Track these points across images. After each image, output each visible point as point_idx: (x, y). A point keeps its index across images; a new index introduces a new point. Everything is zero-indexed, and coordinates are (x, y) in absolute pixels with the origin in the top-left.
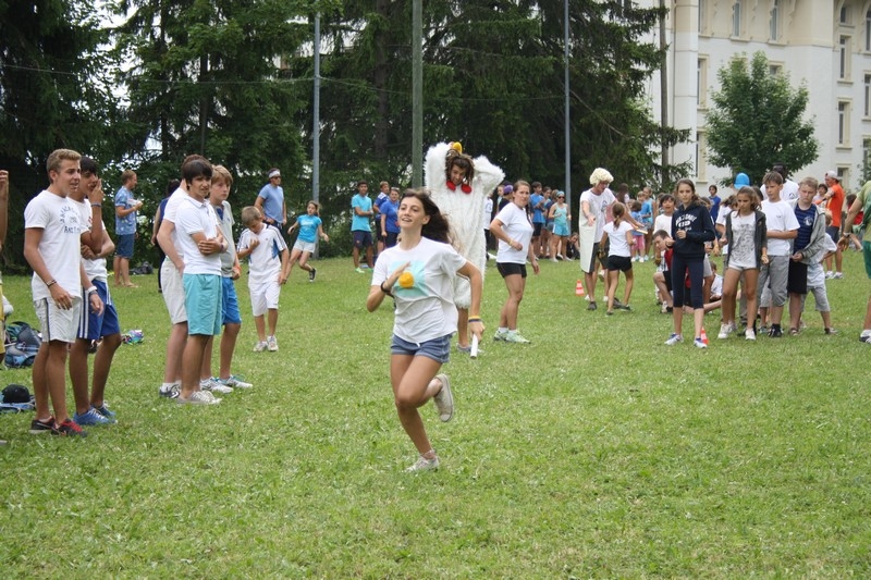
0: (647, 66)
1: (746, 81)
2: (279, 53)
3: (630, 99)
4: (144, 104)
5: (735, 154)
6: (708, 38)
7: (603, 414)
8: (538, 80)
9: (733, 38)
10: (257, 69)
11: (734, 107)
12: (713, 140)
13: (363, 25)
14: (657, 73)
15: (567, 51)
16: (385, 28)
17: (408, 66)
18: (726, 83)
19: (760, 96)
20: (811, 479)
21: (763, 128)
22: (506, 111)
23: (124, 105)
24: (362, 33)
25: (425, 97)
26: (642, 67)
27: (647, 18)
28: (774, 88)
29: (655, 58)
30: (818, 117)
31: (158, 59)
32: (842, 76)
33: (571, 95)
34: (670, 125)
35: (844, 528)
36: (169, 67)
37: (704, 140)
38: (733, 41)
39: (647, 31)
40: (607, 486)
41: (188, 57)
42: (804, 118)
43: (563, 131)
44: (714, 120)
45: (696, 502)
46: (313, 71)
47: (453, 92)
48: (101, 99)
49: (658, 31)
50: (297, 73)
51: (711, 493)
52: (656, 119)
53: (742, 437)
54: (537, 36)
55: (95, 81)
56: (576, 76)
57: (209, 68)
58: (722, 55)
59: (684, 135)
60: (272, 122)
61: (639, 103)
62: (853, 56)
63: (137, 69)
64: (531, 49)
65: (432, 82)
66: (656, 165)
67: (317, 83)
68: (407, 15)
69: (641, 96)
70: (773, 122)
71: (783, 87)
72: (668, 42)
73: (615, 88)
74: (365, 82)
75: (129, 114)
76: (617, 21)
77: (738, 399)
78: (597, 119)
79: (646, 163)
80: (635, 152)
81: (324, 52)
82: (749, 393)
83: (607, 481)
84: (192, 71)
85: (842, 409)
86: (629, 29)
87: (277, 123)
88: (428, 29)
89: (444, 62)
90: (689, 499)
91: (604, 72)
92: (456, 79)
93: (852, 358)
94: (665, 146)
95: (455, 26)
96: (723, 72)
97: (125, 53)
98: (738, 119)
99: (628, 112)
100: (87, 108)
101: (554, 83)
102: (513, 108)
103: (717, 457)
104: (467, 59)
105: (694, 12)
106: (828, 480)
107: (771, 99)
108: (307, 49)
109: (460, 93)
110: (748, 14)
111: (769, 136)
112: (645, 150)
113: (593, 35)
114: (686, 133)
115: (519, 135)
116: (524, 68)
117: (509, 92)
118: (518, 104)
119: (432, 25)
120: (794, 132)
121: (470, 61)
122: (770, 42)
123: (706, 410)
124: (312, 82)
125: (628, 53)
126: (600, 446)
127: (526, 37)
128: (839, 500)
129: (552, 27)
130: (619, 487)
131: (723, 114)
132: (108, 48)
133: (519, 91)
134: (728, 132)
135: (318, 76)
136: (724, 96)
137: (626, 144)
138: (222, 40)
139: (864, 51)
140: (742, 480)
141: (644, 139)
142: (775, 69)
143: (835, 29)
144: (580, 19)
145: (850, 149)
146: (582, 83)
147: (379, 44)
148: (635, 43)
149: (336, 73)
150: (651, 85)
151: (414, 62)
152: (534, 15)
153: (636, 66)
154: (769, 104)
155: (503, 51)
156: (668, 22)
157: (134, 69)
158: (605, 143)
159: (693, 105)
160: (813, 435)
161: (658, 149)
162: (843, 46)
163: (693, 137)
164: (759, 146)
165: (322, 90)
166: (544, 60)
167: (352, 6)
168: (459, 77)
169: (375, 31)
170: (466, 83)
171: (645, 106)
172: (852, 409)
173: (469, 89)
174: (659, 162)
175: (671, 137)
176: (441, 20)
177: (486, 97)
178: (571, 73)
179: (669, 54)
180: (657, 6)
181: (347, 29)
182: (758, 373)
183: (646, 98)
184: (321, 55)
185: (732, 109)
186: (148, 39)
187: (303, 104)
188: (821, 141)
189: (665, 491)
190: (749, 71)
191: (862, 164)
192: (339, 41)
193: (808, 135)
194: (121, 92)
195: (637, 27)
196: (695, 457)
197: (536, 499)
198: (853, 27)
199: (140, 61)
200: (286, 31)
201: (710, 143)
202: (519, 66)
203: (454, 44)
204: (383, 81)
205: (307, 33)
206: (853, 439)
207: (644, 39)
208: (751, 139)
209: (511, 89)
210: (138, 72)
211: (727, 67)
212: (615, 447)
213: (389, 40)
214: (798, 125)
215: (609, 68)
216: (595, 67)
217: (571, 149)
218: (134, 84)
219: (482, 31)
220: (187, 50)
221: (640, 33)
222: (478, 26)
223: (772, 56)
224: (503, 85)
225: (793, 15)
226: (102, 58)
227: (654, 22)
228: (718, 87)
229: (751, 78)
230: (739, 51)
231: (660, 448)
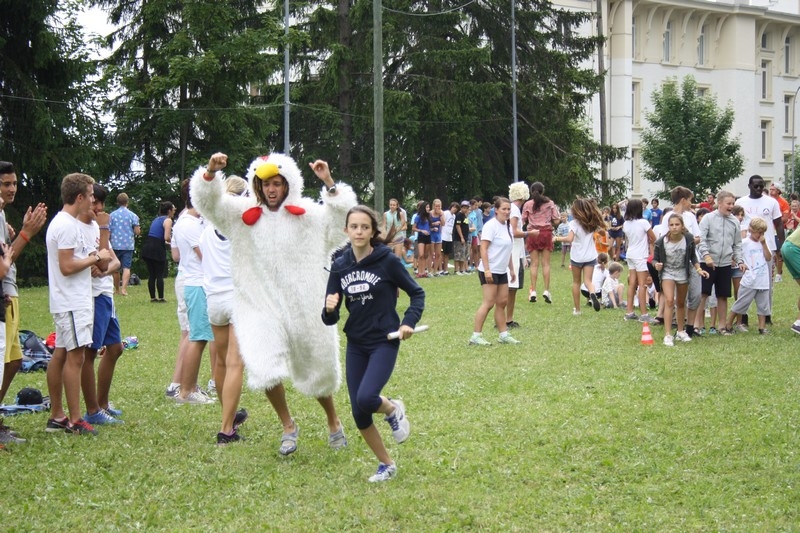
0: (587, 89)
1: (677, 103)
2: (252, 81)
3: (572, 120)
4: (129, 129)
5: (668, 169)
6: (641, 63)
7: (564, 409)
8: (488, 104)
9: (664, 63)
10: (233, 97)
11: (667, 126)
12: (648, 157)
13: (328, 55)
14: (596, 96)
15: (514, 76)
16: (348, 57)
17: (370, 92)
18: (659, 104)
19: (690, 116)
20: (758, 465)
21: (694, 146)
22: (459, 133)
23: (111, 130)
24: (327, 62)
25: (385, 120)
26: (583, 91)
27: (587, 46)
28: (702, 109)
29: (595, 82)
30: (742, 134)
31: (141, 88)
32: (764, 97)
33: (518, 117)
34: (608, 143)
35: (791, 510)
36: (151, 95)
37: (639, 157)
38: (664, 65)
39: (587, 58)
40: (574, 474)
41: (169, 86)
42: (731, 136)
43: (511, 150)
44: (648, 138)
45: (656, 488)
46: (283, 97)
47: (411, 115)
48: (89, 124)
49: (596, 58)
50: (267, 99)
51: (668, 480)
52: (596, 138)
53: (692, 428)
54: (487, 63)
55: (85, 109)
56: (523, 100)
57: (188, 96)
58: (654, 80)
59: (621, 153)
60: (245, 145)
61: (580, 124)
62: (774, 79)
63: (123, 98)
64: (481, 76)
65: (392, 107)
66: (596, 181)
67: (288, 109)
68: (368, 46)
69: (583, 118)
70: (703, 140)
71: (711, 107)
72: (606, 67)
73: (559, 110)
74: (330, 107)
75: (115, 139)
76: (559, 49)
77: (685, 394)
78: (542, 138)
79: (588, 178)
80: (578, 169)
81: (292, 80)
82: (695, 389)
83: (573, 470)
84: (173, 99)
85: (780, 402)
86: (571, 56)
87: (251, 145)
88: (386, 59)
89: (402, 89)
90: (649, 486)
91: (548, 96)
92: (413, 104)
93: (786, 356)
94: (604, 163)
95: (412, 55)
96: (656, 95)
97: (112, 82)
98: (671, 138)
99: (571, 132)
100: (78, 133)
101: (503, 106)
102: (466, 129)
103: (671, 447)
104: (423, 85)
105: (628, 40)
106: (773, 467)
107: (701, 119)
108: (276, 78)
109: (417, 116)
110: (677, 42)
111: (699, 152)
112: (586, 167)
113: (538, 62)
114: (623, 150)
115: (471, 154)
116: (476, 93)
117: (462, 115)
118: (470, 126)
119: (390, 55)
120: (722, 148)
121: (426, 87)
122: (698, 66)
123: (657, 404)
124: (283, 108)
125: (568, 78)
126: (564, 438)
127: (476, 64)
128: (784, 485)
129: (500, 55)
130: (585, 475)
131: (657, 133)
132: (96, 78)
133: (471, 114)
134: (662, 150)
135: (288, 102)
136: (657, 116)
137: (570, 161)
138: (201, 70)
139: (784, 73)
140: (696, 467)
141: (585, 156)
142: (702, 91)
143: (757, 54)
144: (525, 47)
145: (772, 163)
146: (528, 106)
147: (343, 73)
148: (576, 69)
149: (303, 99)
150: (592, 107)
151: (375, 88)
152: (483, 45)
153: (577, 90)
154: (699, 123)
155: (457, 77)
156: (605, 49)
157: (120, 97)
158: (550, 161)
159: (628, 125)
160: (757, 426)
161: (598, 166)
162: (764, 69)
163: (629, 154)
164: (690, 162)
165: (291, 115)
166: (494, 86)
167: (318, 38)
168: (416, 102)
169: (339, 60)
170: (423, 107)
171: (586, 126)
172: (789, 402)
173: (425, 112)
174: (599, 177)
175: (609, 154)
176: (399, 50)
177: (441, 120)
178: (518, 98)
179: (607, 78)
180: (596, 35)
181: (313, 59)
182: (701, 370)
183: (586, 119)
184: (290, 83)
185: (664, 128)
186: (132, 70)
187: (274, 128)
188: (746, 157)
189: (627, 479)
190: (680, 94)
191: (784, 177)
192: (306, 70)
193: (734, 151)
194: (108, 119)
195: (578, 54)
196: (651, 447)
197: (511, 486)
198: (773, 52)
199: (125, 90)
200: (258, 61)
201: (645, 159)
202: (471, 91)
203: (411, 72)
204: (347, 107)
205: (278, 63)
206: (793, 430)
207: (584, 65)
208: (683, 155)
209: (463, 112)
210: (123, 100)
211: (660, 90)
212: (578, 438)
213: (352, 69)
214: (725, 142)
215: (553, 92)
216: (540, 91)
217: (519, 166)
218: (120, 111)
219: (437, 59)
220: (168, 80)
221: (580, 60)
222: (433, 55)
223: (701, 79)
224: (456, 109)
225: (718, 41)
226: (90, 88)
227: (593, 49)
228: (652, 109)
229: (682, 99)
230: (670, 75)
231: (619, 439)
